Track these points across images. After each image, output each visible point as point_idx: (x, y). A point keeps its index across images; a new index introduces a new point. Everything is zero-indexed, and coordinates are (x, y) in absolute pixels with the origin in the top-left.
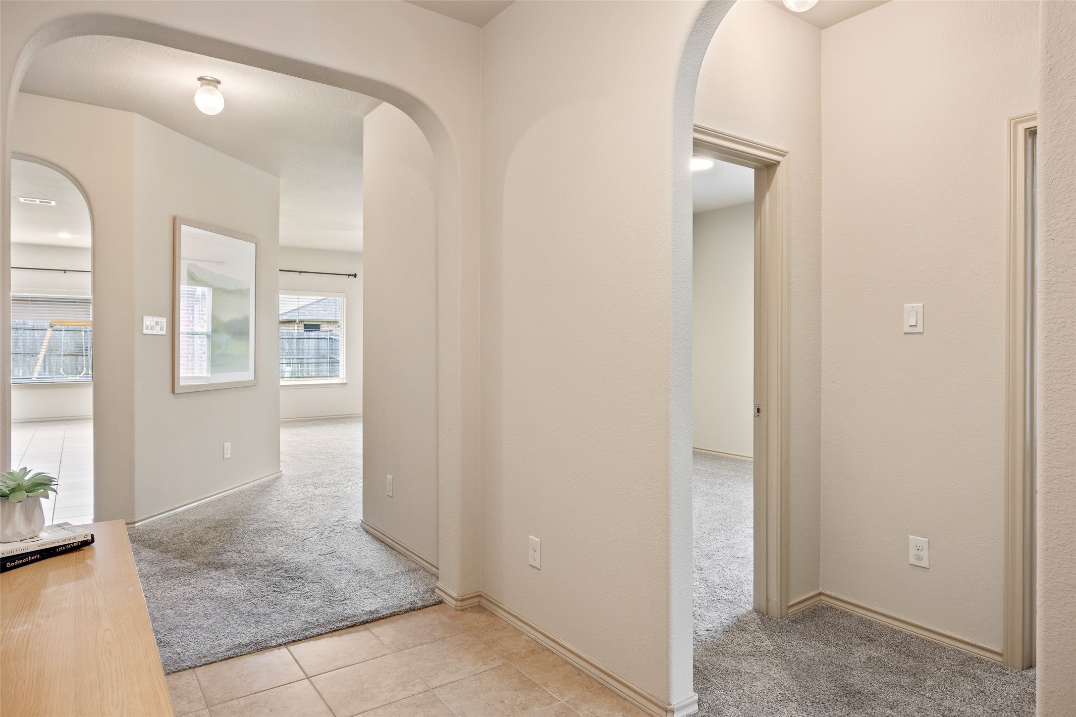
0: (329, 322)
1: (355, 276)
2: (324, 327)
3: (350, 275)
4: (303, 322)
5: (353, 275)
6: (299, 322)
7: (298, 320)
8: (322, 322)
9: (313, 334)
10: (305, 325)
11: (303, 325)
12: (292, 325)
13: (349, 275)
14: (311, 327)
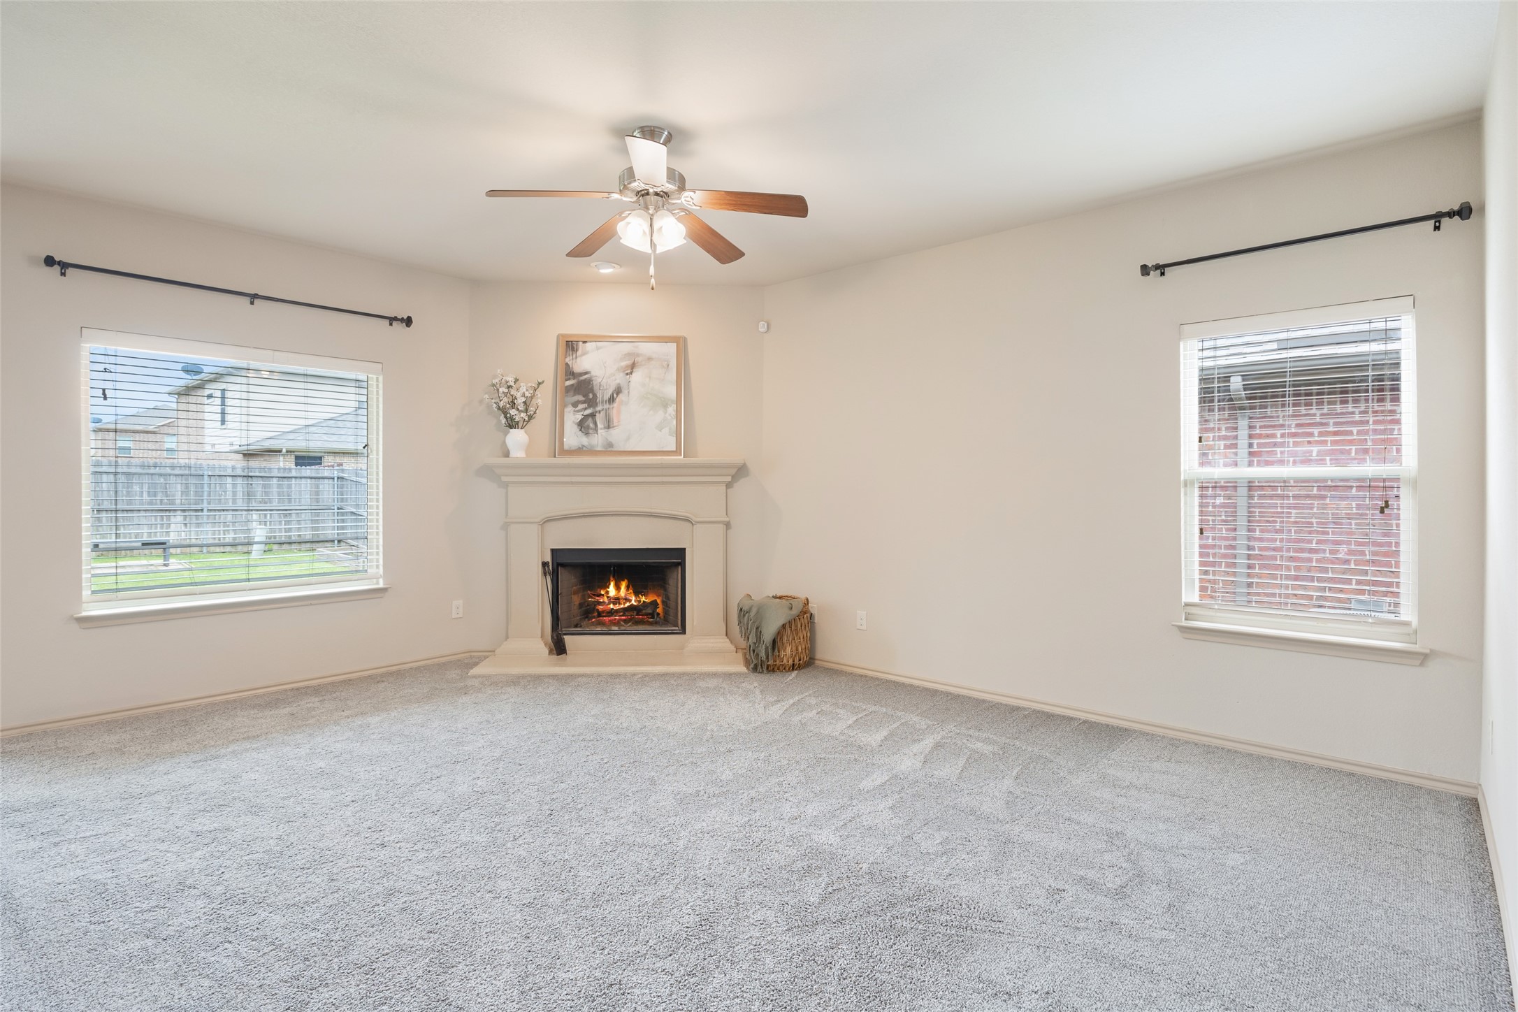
0: (335, 453)
1: (408, 321)
2: (328, 460)
3: (395, 319)
4: (294, 452)
5: (402, 320)
6: (287, 452)
7: (284, 450)
8: (325, 452)
9: (307, 471)
10: (297, 458)
11: (293, 457)
12: (273, 459)
13: (392, 320)
14: (305, 459)
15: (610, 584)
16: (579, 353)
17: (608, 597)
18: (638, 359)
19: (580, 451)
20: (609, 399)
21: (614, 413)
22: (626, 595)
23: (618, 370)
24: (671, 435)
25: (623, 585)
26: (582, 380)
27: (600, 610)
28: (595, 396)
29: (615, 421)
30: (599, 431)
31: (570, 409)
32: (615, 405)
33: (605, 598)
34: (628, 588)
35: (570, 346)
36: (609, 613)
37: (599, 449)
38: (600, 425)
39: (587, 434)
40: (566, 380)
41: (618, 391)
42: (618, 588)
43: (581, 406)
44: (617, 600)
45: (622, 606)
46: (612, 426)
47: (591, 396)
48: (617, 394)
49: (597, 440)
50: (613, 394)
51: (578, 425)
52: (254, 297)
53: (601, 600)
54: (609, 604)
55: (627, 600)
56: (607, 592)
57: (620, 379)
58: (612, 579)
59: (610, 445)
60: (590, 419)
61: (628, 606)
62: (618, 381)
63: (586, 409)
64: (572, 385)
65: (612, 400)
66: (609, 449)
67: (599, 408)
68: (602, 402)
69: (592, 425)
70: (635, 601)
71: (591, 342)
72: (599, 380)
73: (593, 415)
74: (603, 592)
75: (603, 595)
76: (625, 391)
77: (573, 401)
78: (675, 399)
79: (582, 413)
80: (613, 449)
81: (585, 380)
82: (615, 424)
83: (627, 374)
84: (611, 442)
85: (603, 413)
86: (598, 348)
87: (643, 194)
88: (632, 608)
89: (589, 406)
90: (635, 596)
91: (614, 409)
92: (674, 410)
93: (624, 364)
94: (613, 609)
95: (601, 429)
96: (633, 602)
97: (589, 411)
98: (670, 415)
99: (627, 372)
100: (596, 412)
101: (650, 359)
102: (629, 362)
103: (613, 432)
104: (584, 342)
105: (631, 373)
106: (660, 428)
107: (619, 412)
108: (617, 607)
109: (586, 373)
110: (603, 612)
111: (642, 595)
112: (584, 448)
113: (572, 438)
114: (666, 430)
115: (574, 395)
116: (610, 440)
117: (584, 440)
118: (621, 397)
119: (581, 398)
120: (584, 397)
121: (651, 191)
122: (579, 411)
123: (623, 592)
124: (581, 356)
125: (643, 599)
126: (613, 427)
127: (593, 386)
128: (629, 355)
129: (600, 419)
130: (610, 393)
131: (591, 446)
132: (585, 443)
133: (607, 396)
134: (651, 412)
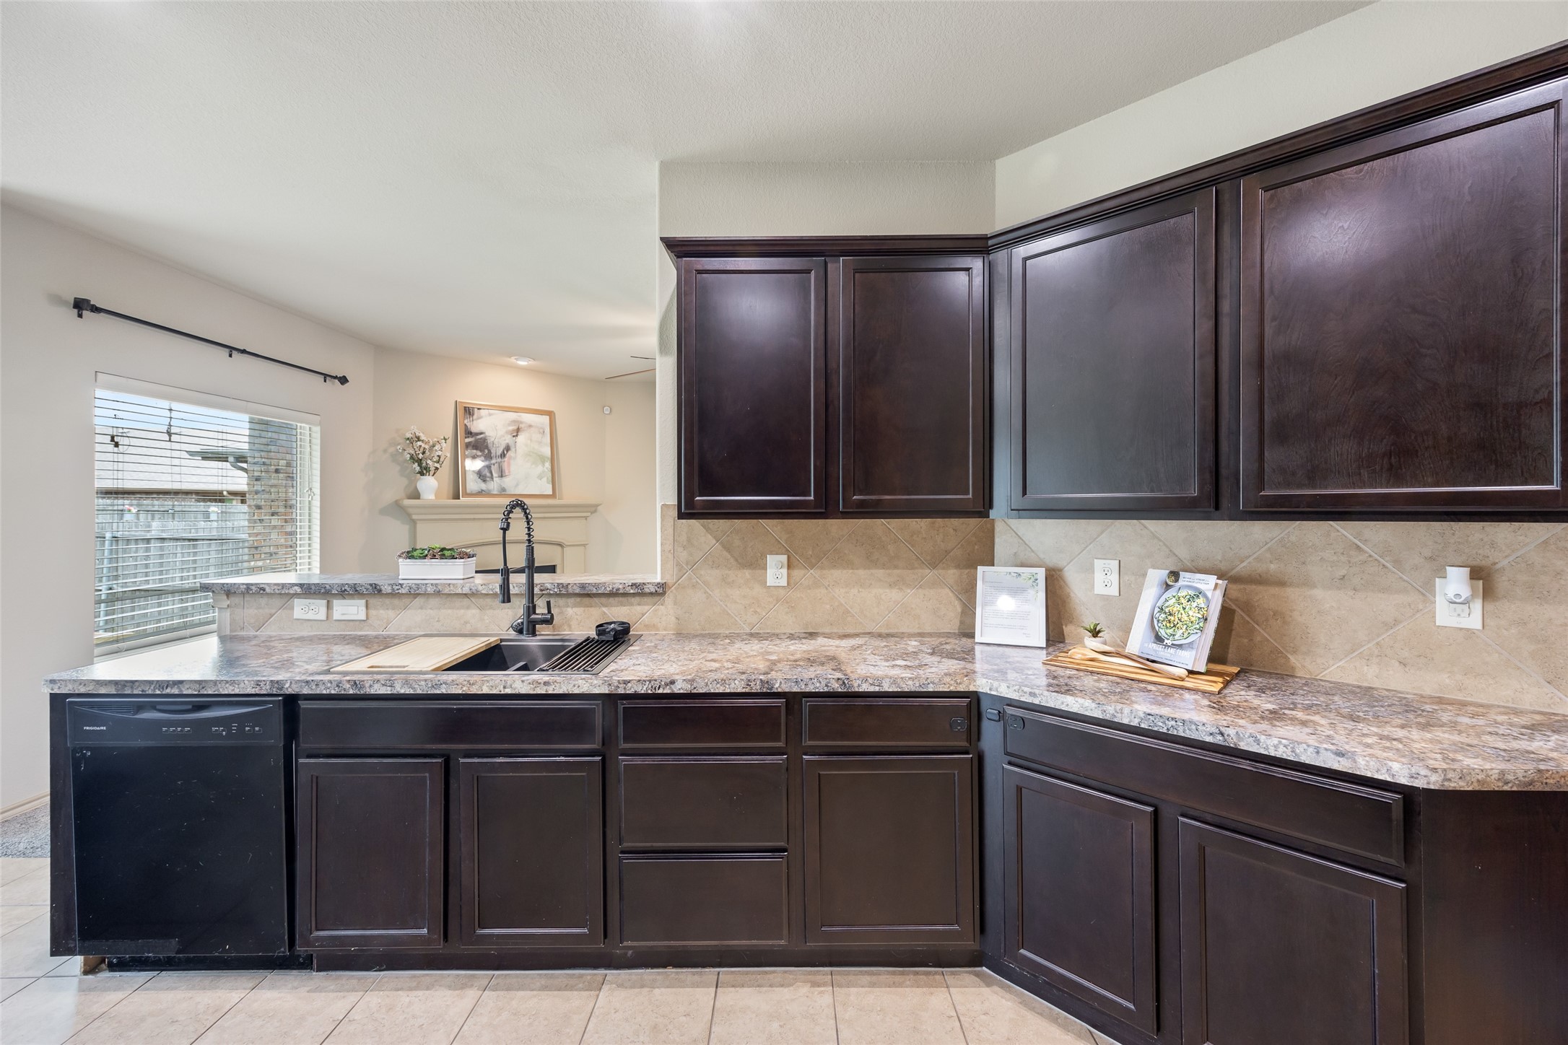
16: (475, 417)
18: (522, 425)
19: (481, 493)
20: (501, 455)
21: (505, 466)
23: (507, 433)
24: (548, 485)
26: (478, 439)
28: (490, 451)
29: (507, 471)
30: (495, 479)
31: (469, 460)
32: (506, 460)
35: (467, 411)
37: (495, 493)
38: (495, 475)
39: (485, 481)
40: (465, 438)
41: (508, 448)
43: (478, 459)
47: (487, 451)
48: (507, 451)
49: (494, 486)
50: (504, 451)
51: (478, 474)
52: (231, 350)
57: (508, 439)
59: (504, 490)
60: (487, 469)
62: (507, 441)
63: (483, 461)
64: (470, 442)
65: (503, 456)
66: (503, 493)
67: (494, 461)
68: (496, 457)
69: (488, 474)
71: (484, 409)
72: (492, 439)
73: (489, 467)
76: (513, 449)
77: (472, 455)
78: (550, 457)
79: (480, 465)
80: (506, 493)
81: (481, 438)
82: (506, 474)
83: (514, 436)
85: (497, 466)
86: (490, 415)
89: (486, 459)
91: (505, 463)
92: (549, 465)
93: (510, 428)
95: (496, 477)
97: (485, 463)
98: (547, 468)
99: (513, 434)
100: (492, 464)
101: (530, 426)
102: (515, 428)
103: (506, 480)
104: (479, 409)
105: (517, 436)
106: (540, 477)
107: (509, 465)
109: (481, 433)
112: (484, 492)
113: (473, 484)
114: (545, 480)
115: (473, 450)
116: (503, 486)
117: (483, 486)
118: (510, 454)
119: (478, 452)
120: (481, 451)
122: (477, 463)
124: (477, 420)
126: (505, 476)
127: (487, 444)
128: (514, 421)
129: (495, 470)
130: (501, 450)
131: (490, 491)
132: (484, 489)
133: (499, 452)
134: (533, 466)
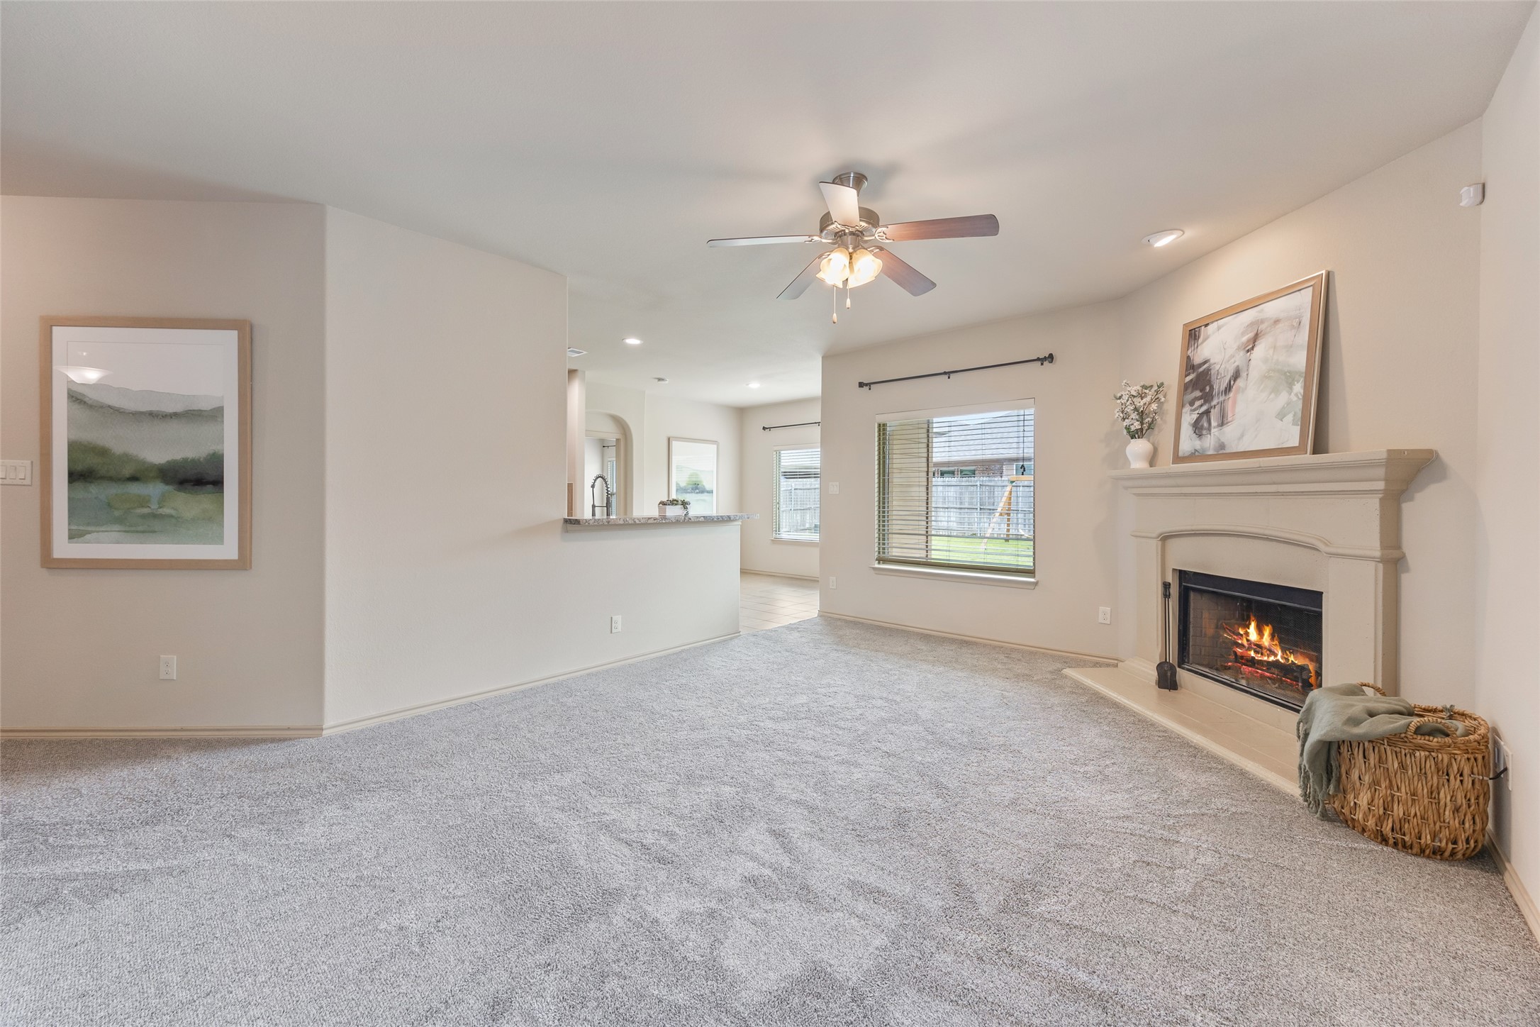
1: (1051, 358)
3: (1040, 359)
5: (1046, 359)
15: (1250, 624)
16: (1200, 340)
17: (1248, 640)
18: (1262, 327)
19: (1195, 456)
20: (1226, 388)
21: (1229, 405)
22: (1270, 645)
23: (1239, 348)
24: (1294, 424)
25: (1267, 631)
26: (1201, 372)
27: (1238, 654)
28: (1212, 388)
29: (1230, 415)
30: (1213, 430)
31: (1187, 408)
32: (1231, 395)
33: (1245, 640)
34: (1272, 637)
35: (1193, 335)
36: (1247, 660)
37: (1211, 452)
38: (1214, 423)
39: (1200, 436)
40: (1186, 376)
41: (1236, 375)
42: (1260, 631)
43: (1198, 403)
44: (1259, 648)
45: (1265, 658)
46: (1225, 422)
47: (1208, 388)
48: (1235, 381)
49: (1209, 443)
50: (1230, 381)
51: (1193, 427)
52: (948, 374)
53: (1240, 642)
54: (1249, 649)
55: (1272, 653)
56: (1247, 634)
57: (1239, 360)
58: (1252, 618)
59: (1222, 446)
60: (1205, 417)
61: (1273, 661)
62: (1236, 364)
63: (1201, 406)
64: (1192, 380)
65: (1229, 389)
66: (1221, 452)
67: (1214, 403)
68: (1218, 394)
69: (1206, 425)
70: (1282, 657)
71: (1212, 322)
72: (1217, 367)
73: (1207, 412)
74: (1241, 631)
75: (1242, 635)
76: (1244, 374)
77: (1190, 400)
78: (1303, 369)
79: (1197, 412)
80: (1225, 452)
81: (1203, 371)
82: (1229, 419)
83: (1248, 351)
84: (1223, 443)
85: (1218, 408)
86: (1219, 328)
87: (839, 235)
88: (1276, 664)
89: (1206, 402)
90: (1282, 651)
91: (1230, 400)
92: (1301, 387)
93: (1245, 339)
94: (1253, 658)
95: (1215, 427)
96: (1279, 657)
97: (1204, 408)
98: (1296, 395)
99: (1247, 349)
100: (1212, 407)
101: (1277, 321)
102: (1251, 335)
103: (1227, 429)
104: (1206, 325)
105: (1253, 348)
106: (1281, 416)
107: (1235, 403)
108: (1258, 657)
109: (1205, 362)
110: (1242, 657)
111: (1290, 653)
112: (1197, 453)
113: (1188, 442)
114: (1290, 418)
115: (1192, 392)
116: (1222, 440)
117: (1197, 444)
118: (1240, 383)
119: (1198, 393)
120: (1201, 391)
121: (847, 231)
122: (1195, 410)
123: (1266, 640)
124: (1202, 343)
125: (1292, 658)
126: (1227, 423)
127: (1210, 377)
128: (1252, 324)
129: (1214, 414)
130: (1227, 381)
131: (1204, 450)
132: (1198, 447)
133: (1224, 385)
134: (1272, 396)
